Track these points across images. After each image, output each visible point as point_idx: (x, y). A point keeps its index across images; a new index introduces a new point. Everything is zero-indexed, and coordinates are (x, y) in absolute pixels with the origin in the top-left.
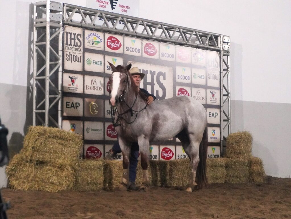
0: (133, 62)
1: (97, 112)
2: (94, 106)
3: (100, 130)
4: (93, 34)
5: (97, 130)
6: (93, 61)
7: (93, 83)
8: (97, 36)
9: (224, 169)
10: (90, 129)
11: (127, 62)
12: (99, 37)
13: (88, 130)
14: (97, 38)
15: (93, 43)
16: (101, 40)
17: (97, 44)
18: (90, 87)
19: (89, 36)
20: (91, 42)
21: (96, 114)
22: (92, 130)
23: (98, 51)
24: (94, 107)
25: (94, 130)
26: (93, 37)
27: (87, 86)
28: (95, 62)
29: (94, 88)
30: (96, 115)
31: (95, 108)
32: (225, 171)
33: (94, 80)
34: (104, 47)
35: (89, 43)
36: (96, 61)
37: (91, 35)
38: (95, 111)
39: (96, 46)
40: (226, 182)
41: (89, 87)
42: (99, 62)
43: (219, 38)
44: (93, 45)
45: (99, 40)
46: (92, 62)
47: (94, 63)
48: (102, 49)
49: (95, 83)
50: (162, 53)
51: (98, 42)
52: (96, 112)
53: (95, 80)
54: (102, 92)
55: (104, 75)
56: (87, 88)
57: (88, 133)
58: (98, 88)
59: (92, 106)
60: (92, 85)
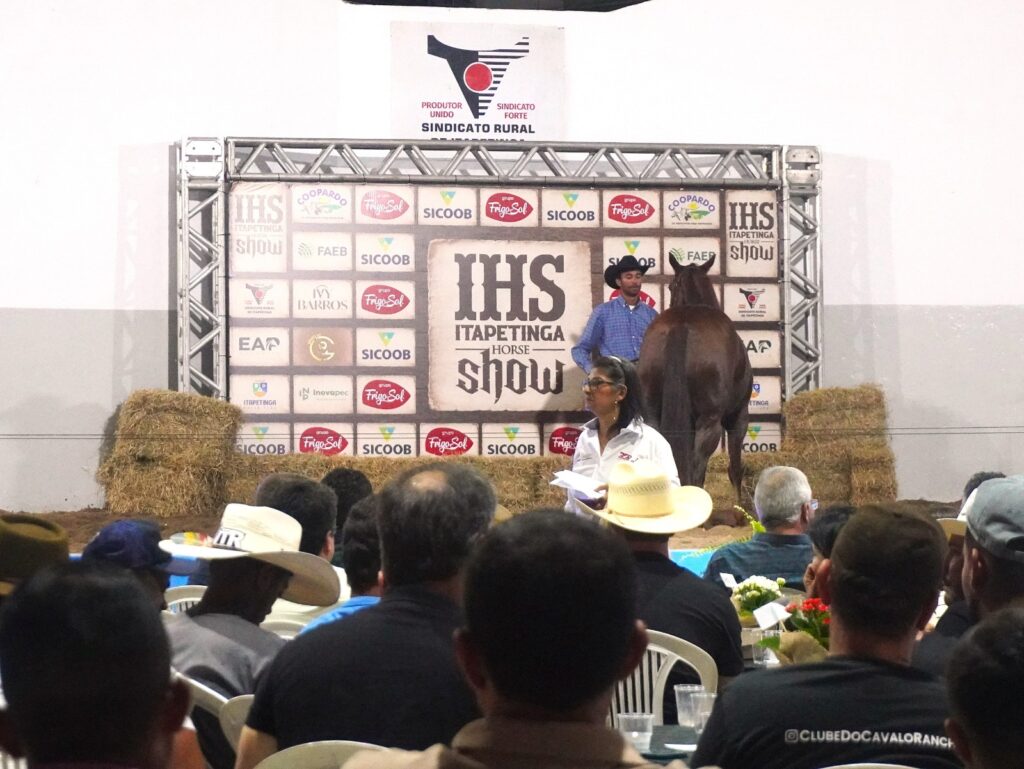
1: (332, 354)
2: (322, 342)
3: (345, 393)
4: (319, 191)
5: (332, 393)
6: (319, 248)
7: (320, 296)
8: (331, 194)
11: (428, 242)
12: (337, 196)
13: (306, 393)
14: (330, 198)
15: (317, 211)
16: (343, 202)
17: (331, 212)
19: (305, 197)
20: (312, 208)
21: (329, 359)
22: (316, 393)
24: (323, 345)
25: (322, 393)
26: (318, 199)
27: (302, 303)
28: (324, 249)
30: (327, 361)
31: (325, 348)
33: (321, 289)
34: (354, 216)
35: (305, 211)
36: (328, 249)
37: (313, 194)
38: (327, 353)
41: (307, 304)
42: (339, 249)
43: (775, 153)
44: (317, 214)
45: (337, 203)
46: (316, 250)
47: (322, 253)
48: (346, 220)
49: (325, 295)
50: (549, 213)
51: (337, 207)
52: (329, 356)
53: (323, 287)
54: (346, 313)
55: (353, 276)
56: (302, 307)
57: (304, 399)
58: (336, 305)
59: (317, 342)
60: (316, 299)
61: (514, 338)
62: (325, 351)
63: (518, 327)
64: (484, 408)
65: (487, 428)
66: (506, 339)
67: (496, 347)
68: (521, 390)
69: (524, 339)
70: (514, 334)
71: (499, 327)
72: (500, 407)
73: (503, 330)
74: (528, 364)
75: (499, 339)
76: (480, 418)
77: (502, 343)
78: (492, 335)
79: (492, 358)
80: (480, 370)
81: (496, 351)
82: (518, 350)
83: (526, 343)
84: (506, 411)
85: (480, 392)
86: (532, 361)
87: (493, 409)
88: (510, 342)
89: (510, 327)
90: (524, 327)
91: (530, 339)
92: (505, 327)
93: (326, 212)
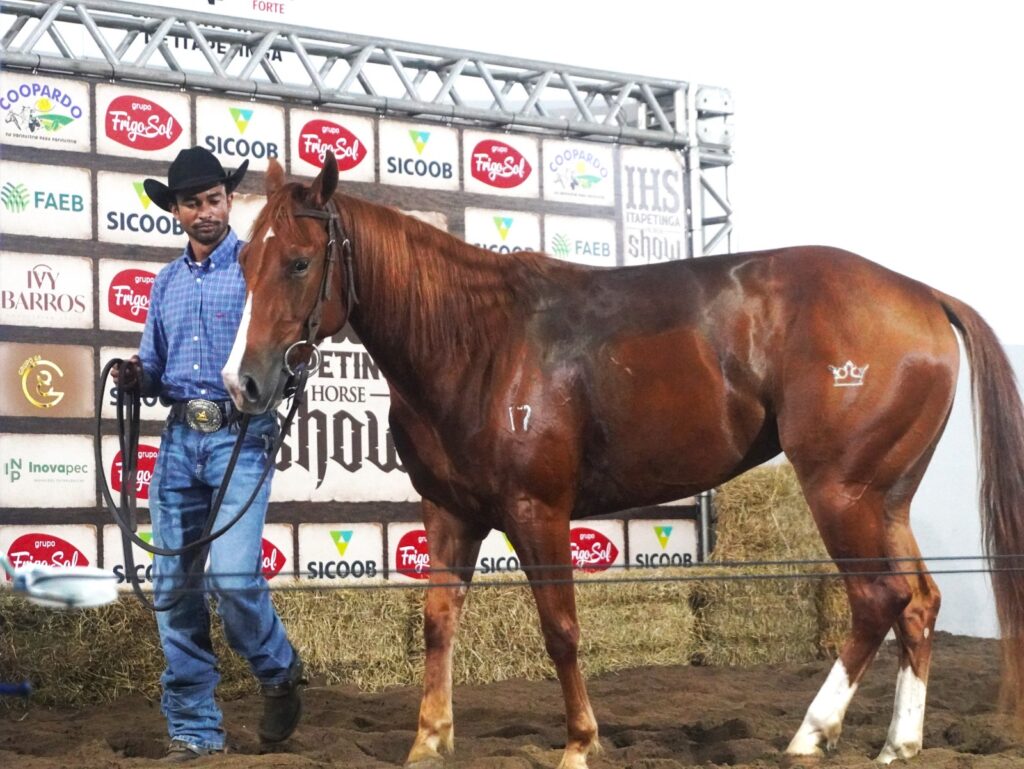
0: (245, 196)
1: (61, 395)
2: (44, 372)
3: (77, 469)
5: (62, 469)
6: (37, 194)
7: (40, 284)
8: (56, 94)
9: (687, 609)
10: (25, 465)
12: (66, 101)
13: (16, 468)
14: (53, 102)
15: (33, 125)
16: (76, 112)
17: (55, 129)
18: (22, 296)
19: (13, 96)
20: (24, 118)
21: (54, 403)
22: (33, 468)
23: (63, 152)
24: (45, 378)
25: (44, 468)
26: (34, 101)
27: (8, 296)
28: (45, 197)
29: (42, 302)
30: (51, 408)
31: (47, 383)
32: (690, 617)
33: (40, 271)
34: (93, 139)
35: (12, 123)
36: (51, 196)
37: (25, 91)
38: (51, 393)
39: (52, 134)
40: (697, 661)
41: (16, 299)
42: (70, 199)
43: (679, 96)
44: (32, 130)
45: (66, 112)
46: (32, 198)
47: (42, 205)
48: (82, 145)
49: (47, 282)
50: (390, 159)
52: (55, 398)
53: (47, 270)
54: (82, 320)
55: (92, 249)
56: (8, 304)
57: (13, 479)
58: (65, 303)
59: (35, 371)
60: (32, 290)
61: (344, 375)
62: (47, 389)
63: (349, 354)
64: (301, 497)
65: (307, 531)
66: (330, 375)
67: (318, 389)
68: (354, 467)
69: (357, 376)
70: (343, 365)
71: (322, 353)
72: (322, 496)
73: (326, 358)
74: (364, 420)
75: (322, 374)
76: (296, 514)
77: (326, 382)
79: (311, 407)
80: (294, 429)
81: (318, 396)
82: (349, 395)
83: (361, 382)
84: (333, 502)
85: (295, 467)
86: (370, 414)
87: (314, 500)
88: (337, 381)
89: (338, 354)
90: (357, 355)
91: (365, 376)
92: (330, 354)
93: (47, 127)
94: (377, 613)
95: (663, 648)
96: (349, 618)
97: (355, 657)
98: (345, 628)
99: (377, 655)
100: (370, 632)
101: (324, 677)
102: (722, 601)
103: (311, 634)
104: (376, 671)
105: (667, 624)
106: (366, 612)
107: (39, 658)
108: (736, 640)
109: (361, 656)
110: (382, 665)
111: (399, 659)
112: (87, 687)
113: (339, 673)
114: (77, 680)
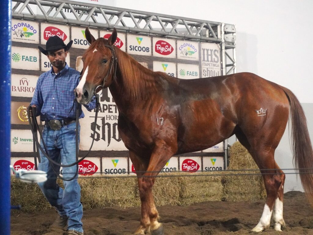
2: (25, 111)
4: (23, 24)
5: (30, 140)
6: (23, 56)
7: (23, 84)
8: (29, 26)
9: (220, 184)
10: (19, 139)
11: (76, 57)
12: (32, 28)
13: (16, 140)
14: (28, 29)
15: (22, 35)
16: (35, 31)
17: (29, 36)
18: (18, 88)
20: (19, 33)
21: (28, 120)
22: (21, 140)
23: (31, 44)
25: (25, 140)
27: (14, 87)
28: (25, 57)
29: (24, 89)
32: (222, 186)
33: (24, 80)
34: (40, 40)
35: (15, 35)
37: (19, 25)
39: (27, 38)
40: (224, 200)
41: (16, 88)
43: (219, 27)
44: (21, 37)
45: (32, 31)
46: (21, 58)
47: (24, 60)
48: (37, 41)
49: (26, 83)
50: (130, 46)
51: (31, 34)
53: (26, 80)
55: (39, 73)
56: (14, 90)
57: (15, 143)
58: (31, 90)
59: (22, 110)
60: (21, 86)
61: (116, 112)
62: (26, 116)
64: (103, 149)
65: (105, 160)
66: (112, 112)
67: (108, 116)
68: (119, 140)
71: (109, 105)
72: (109, 149)
73: (111, 107)
75: (109, 112)
76: (101, 154)
77: (110, 114)
78: (106, 110)
79: (106, 122)
80: (101, 128)
81: (108, 118)
84: (113, 151)
85: (101, 140)
87: (107, 150)
88: (114, 114)
89: (114, 106)
92: (112, 105)
93: (26, 36)
94: (126, 185)
95: (213, 196)
96: (118, 186)
97: (119, 198)
98: (116, 189)
99: (125, 197)
100: (124, 190)
101: (110, 204)
102: (231, 181)
103: (106, 191)
104: (126, 202)
105: (214, 188)
106: (123, 184)
107: (23, 198)
108: (235, 194)
109: (121, 198)
110: (127, 201)
111: (132, 199)
112: (38, 207)
113: (114, 203)
114: (34, 204)
